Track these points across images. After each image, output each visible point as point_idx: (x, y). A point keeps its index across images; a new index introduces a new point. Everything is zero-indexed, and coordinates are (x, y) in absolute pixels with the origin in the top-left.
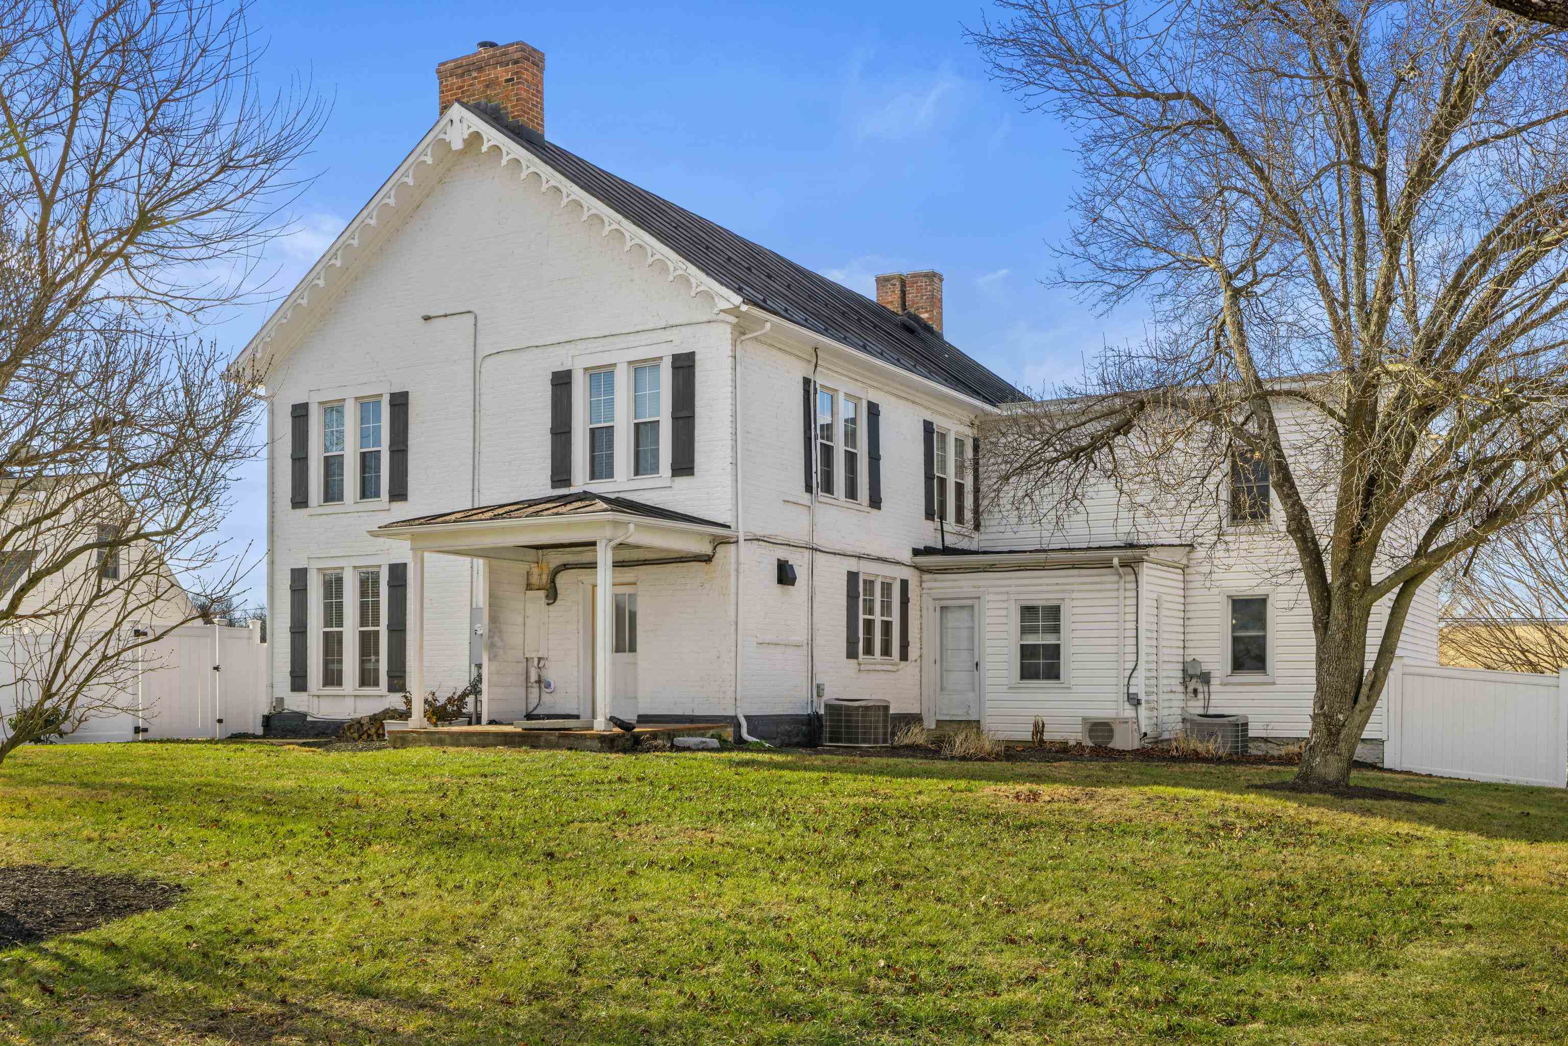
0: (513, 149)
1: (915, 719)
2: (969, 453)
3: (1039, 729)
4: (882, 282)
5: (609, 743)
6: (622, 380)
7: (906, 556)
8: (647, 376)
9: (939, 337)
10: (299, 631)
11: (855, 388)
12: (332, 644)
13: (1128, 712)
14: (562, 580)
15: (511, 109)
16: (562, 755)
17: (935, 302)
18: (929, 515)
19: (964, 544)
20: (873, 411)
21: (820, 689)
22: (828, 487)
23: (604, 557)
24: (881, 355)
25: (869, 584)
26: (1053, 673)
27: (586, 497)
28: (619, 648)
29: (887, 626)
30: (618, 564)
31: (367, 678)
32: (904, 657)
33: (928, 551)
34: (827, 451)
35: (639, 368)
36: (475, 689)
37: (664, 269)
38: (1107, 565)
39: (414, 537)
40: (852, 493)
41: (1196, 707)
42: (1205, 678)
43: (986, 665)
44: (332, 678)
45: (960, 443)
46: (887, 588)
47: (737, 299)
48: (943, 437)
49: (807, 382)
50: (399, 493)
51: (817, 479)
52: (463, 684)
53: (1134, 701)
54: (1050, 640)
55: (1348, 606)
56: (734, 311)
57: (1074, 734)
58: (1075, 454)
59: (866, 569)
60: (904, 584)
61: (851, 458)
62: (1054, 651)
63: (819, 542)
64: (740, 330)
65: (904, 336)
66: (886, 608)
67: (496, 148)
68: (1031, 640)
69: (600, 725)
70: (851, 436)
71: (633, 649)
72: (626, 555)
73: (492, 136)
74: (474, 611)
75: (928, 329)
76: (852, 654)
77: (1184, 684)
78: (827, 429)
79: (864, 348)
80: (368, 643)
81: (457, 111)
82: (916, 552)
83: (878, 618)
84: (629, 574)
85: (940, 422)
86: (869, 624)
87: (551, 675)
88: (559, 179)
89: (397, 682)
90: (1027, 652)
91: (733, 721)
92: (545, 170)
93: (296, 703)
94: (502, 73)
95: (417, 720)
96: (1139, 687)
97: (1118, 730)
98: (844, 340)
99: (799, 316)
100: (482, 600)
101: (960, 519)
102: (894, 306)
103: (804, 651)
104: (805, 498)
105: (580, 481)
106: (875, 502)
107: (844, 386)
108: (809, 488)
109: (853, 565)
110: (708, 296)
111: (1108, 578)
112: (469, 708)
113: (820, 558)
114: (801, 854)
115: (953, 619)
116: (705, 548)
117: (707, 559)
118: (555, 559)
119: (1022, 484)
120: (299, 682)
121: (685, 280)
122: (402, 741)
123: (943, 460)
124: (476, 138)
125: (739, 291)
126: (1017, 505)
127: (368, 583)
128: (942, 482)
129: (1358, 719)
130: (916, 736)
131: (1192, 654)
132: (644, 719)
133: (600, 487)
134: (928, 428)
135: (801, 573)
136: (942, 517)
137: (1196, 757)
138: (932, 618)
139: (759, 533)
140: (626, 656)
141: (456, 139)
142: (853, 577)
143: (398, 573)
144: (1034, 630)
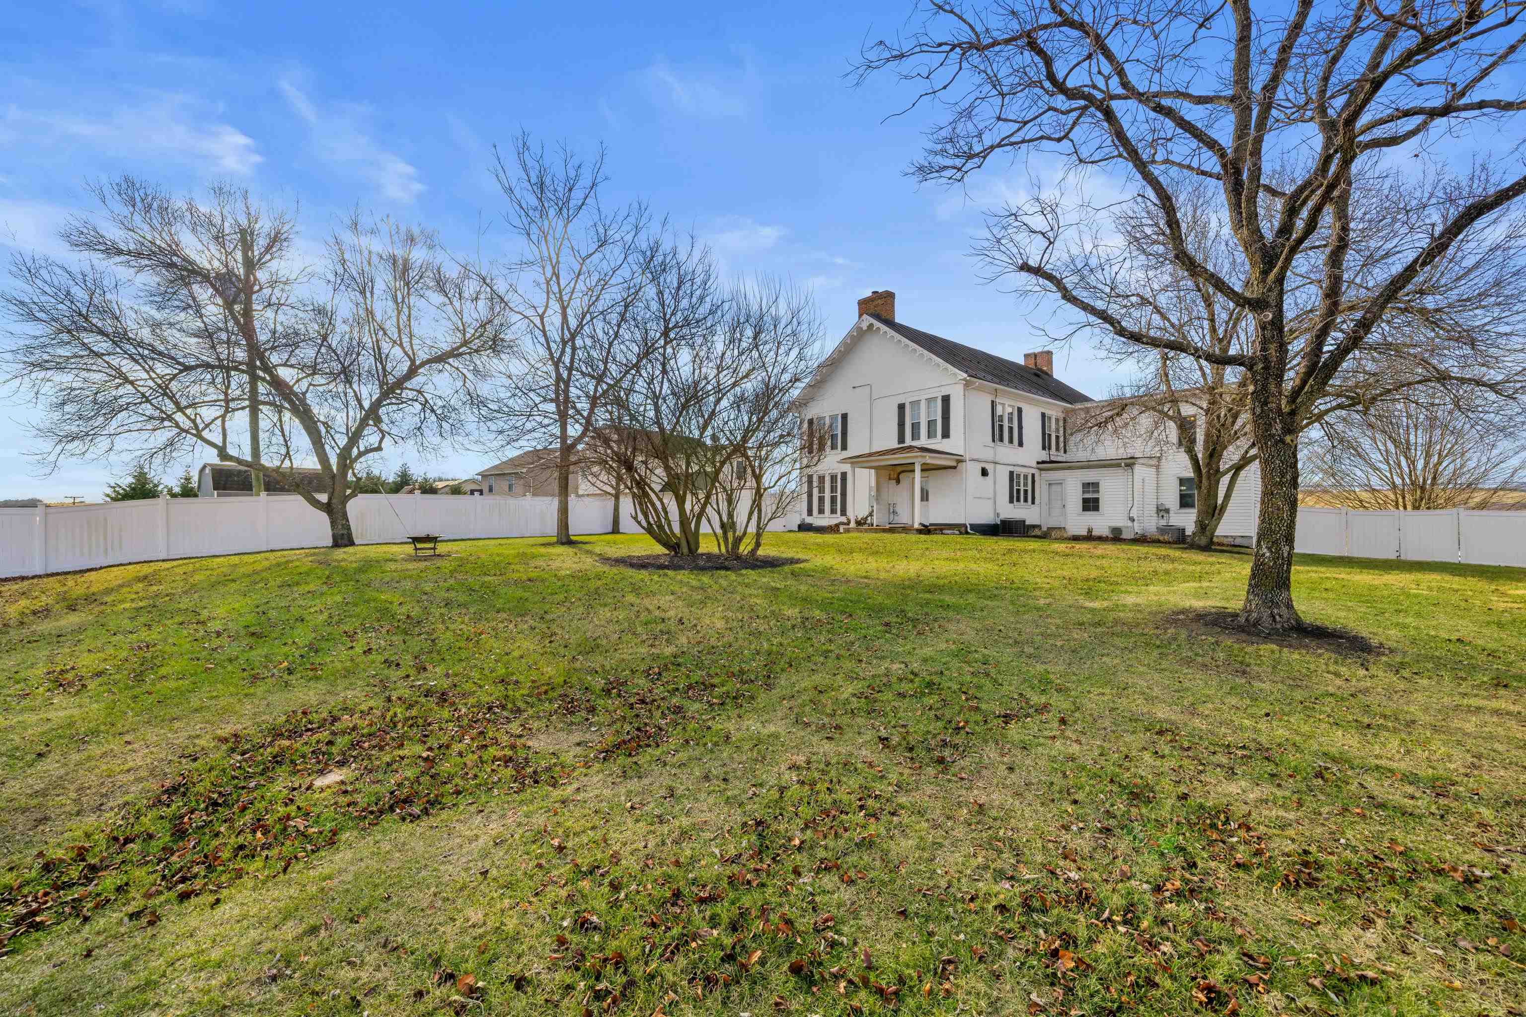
0: (884, 328)
1: (1039, 527)
2: (1061, 423)
3: (1090, 531)
4: (1027, 356)
5: (920, 532)
6: (923, 405)
7: (1034, 465)
8: (932, 404)
9: (1051, 376)
10: (810, 496)
11: (1012, 403)
12: (821, 500)
13: (1130, 524)
14: (901, 476)
15: (884, 315)
16: (903, 535)
17: (1050, 363)
18: (1044, 448)
19: (1059, 459)
20: (1020, 410)
21: (998, 515)
22: (1001, 440)
23: (918, 468)
24: (1023, 390)
25: (1018, 476)
26: (1096, 508)
27: (910, 447)
28: (922, 500)
29: (1026, 491)
30: (922, 470)
31: (833, 511)
32: (1033, 503)
33: (1043, 462)
34: (1001, 427)
35: (929, 401)
36: (871, 514)
37: (938, 365)
38: (1119, 466)
39: (852, 463)
40: (1011, 441)
41: (1163, 522)
42: (1167, 511)
43: (1067, 506)
44: (821, 511)
45: (1057, 420)
46: (1026, 477)
47: (965, 375)
48: (1050, 418)
49: (993, 402)
50: (844, 447)
51: (997, 437)
52: (867, 513)
53: (1132, 520)
54: (1095, 496)
55: (1209, 478)
56: (965, 379)
57: (1106, 532)
58: (1099, 425)
59: (1017, 470)
60: (1033, 475)
61: (1011, 429)
62: (1097, 500)
63: (997, 460)
64: (967, 385)
65: (1035, 379)
66: (1026, 484)
67: (878, 329)
68: (1087, 496)
69: (916, 526)
70: (1011, 420)
71: (927, 500)
72: (925, 467)
73: (877, 324)
74: (870, 487)
75: (1047, 374)
76: (1011, 501)
77: (1158, 513)
78: (1001, 417)
79: (1016, 388)
80: (833, 500)
81: (865, 316)
82: (1038, 463)
83: (1022, 488)
84: (926, 474)
85: (1048, 412)
86: (1018, 491)
87: (898, 509)
88: (900, 337)
89: (844, 512)
90: (1085, 501)
91: (965, 526)
92: (893, 333)
93: (809, 520)
94: (880, 302)
95: (853, 525)
96: (1134, 514)
97: (1124, 530)
98: (1008, 385)
99: (989, 377)
100: (873, 484)
101: (1057, 449)
102: (1032, 366)
103: (991, 502)
104: (992, 444)
105: (909, 442)
106: (1021, 444)
107: (1007, 402)
108: (994, 441)
109: (1011, 468)
110: (955, 374)
111: (1120, 471)
112: (869, 521)
113: (998, 466)
114: (985, 559)
115: (1054, 488)
116: (954, 464)
117: (955, 468)
118: (899, 469)
119: (1079, 436)
120: (810, 513)
121: (946, 369)
122: (847, 531)
123: (1050, 427)
124: (871, 325)
125: (966, 372)
126: (1076, 445)
127: (833, 478)
128: (1050, 435)
129: (1214, 522)
130: (1037, 532)
131: (1161, 501)
132: (931, 525)
133: (915, 443)
134: (1043, 415)
135: (990, 471)
136: (1050, 449)
137: (1159, 541)
138: (1045, 487)
139: (975, 457)
140: (925, 503)
141: (864, 326)
142: (1011, 473)
143: (844, 475)
144: (1088, 492)
